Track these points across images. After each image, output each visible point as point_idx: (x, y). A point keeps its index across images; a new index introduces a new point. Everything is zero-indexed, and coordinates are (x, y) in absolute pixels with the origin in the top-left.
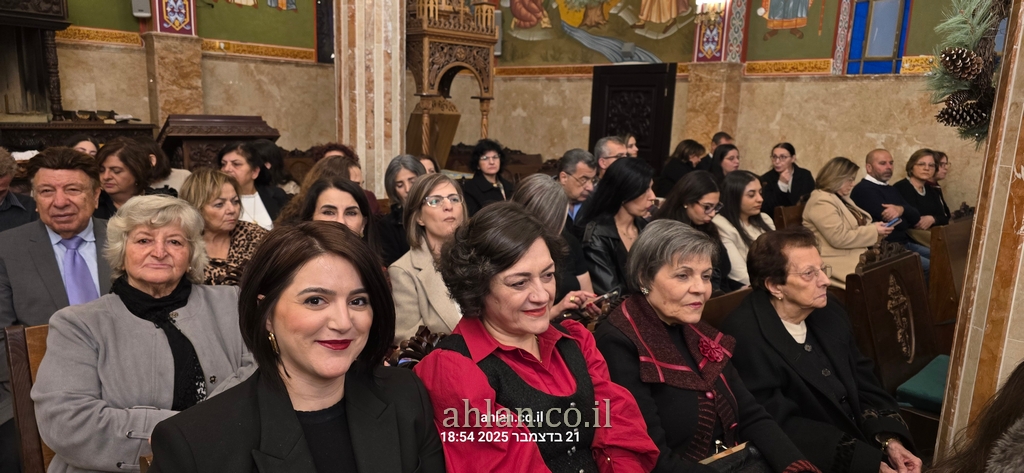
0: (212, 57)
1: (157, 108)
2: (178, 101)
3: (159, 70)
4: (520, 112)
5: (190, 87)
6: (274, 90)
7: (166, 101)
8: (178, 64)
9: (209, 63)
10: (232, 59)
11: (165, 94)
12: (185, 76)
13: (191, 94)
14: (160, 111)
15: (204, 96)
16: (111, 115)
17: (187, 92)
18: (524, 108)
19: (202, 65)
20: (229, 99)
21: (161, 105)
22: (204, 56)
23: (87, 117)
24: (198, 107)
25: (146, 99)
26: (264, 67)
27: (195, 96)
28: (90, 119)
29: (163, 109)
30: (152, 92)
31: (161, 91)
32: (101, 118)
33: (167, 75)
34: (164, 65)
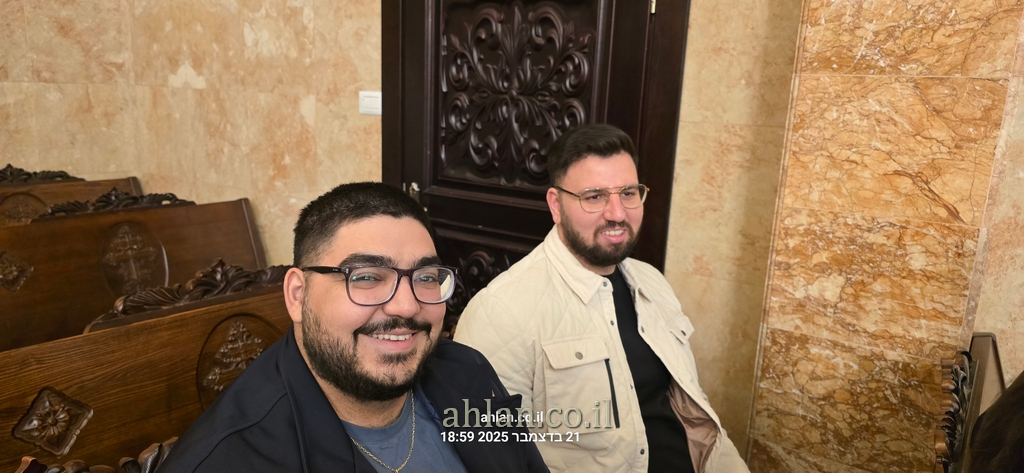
4: (186, 76)
18: (198, 64)
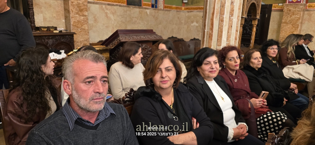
1: (70, 25)
2: (79, 22)
3: (71, 8)
5: (83, 15)
6: (111, 16)
7: (74, 21)
8: (79, 6)
9: (90, 5)
10: (97, 3)
11: (73, 19)
12: (81, 11)
13: (84, 18)
14: (72, 26)
16: (56, 28)
17: (82, 18)
21: (72, 23)
23: (46, 29)
24: (86, 24)
25: (64, 21)
26: (108, 7)
27: (85, 20)
28: (47, 30)
29: (73, 25)
30: (67, 18)
31: (72, 17)
32: (52, 30)
33: (74, 10)
34: (73, 6)
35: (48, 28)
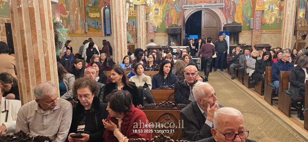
0: (263, 34)
1: (252, 43)
2: (256, 42)
3: (253, 37)
5: (258, 39)
6: (274, 39)
8: (257, 36)
9: (262, 35)
10: (266, 33)
11: (254, 41)
12: (257, 37)
15: (260, 40)
16: (245, 44)
19: (261, 35)
20: (265, 41)
22: (261, 34)
25: (250, 41)
26: (273, 34)
30: (252, 40)
33: (254, 38)
34: (254, 36)
35: (243, 44)
